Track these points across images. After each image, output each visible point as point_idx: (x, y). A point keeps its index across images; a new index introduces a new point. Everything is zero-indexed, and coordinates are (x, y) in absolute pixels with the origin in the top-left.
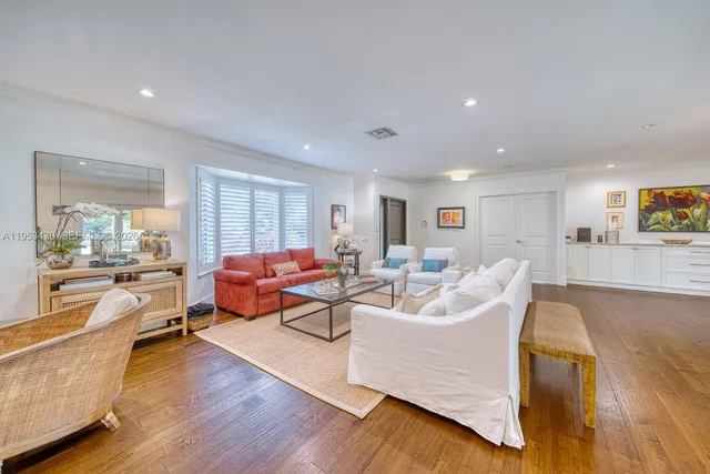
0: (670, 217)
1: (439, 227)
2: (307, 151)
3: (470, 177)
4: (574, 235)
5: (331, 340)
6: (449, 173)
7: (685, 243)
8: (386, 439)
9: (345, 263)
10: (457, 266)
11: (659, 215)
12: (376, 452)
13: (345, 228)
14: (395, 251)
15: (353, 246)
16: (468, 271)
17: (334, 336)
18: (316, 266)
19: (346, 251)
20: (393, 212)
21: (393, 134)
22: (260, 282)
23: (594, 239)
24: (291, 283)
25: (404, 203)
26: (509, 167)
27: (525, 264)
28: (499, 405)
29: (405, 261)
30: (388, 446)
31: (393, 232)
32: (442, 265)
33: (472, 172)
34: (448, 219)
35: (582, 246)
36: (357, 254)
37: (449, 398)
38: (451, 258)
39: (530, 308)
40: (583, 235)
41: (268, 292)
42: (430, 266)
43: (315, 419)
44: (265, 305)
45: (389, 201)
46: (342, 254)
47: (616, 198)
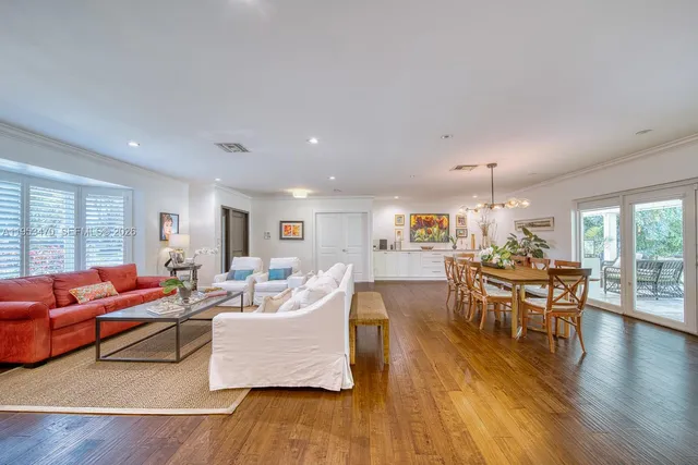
0: (424, 232)
1: (281, 238)
2: (133, 147)
3: (309, 195)
4: (378, 245)
5: (178, 361)
6: (290, 190)
7: (430, 248)
8: (257, 419)
9: (180, 279)
10: (300, 273)
11: (419, 231)
12: (250, 431)
13: (179, 240)
14: (238, 263)
15: (188, 259)
16: (311, 275)
17: (181, 356)
18: (139, 285)
19: (181, 265)
20: (235, 223)
21: (244, 150)
22: (54, 313)
23: (389, 248)
24: (107, 309)
25: (246, 215)
26: (336, 191)
27: (350, 266)
28: (338, 364)
29: (251, 272)
30: (258, 424)
31: (235, 243)
32: (288, 273)
33: (310, 191)
34: (289, 231)
35: (383, 252)
36: (195, 269)
37: (304, 372)
38: (295, 266)
39: (354, 297)
40: (383, 245)
41: (70, 324)
42: (275, 275)
43: (180, 432)
44: (65, 341)
45: (231, 213)
46: (175, 270)
47: (399, 218)
